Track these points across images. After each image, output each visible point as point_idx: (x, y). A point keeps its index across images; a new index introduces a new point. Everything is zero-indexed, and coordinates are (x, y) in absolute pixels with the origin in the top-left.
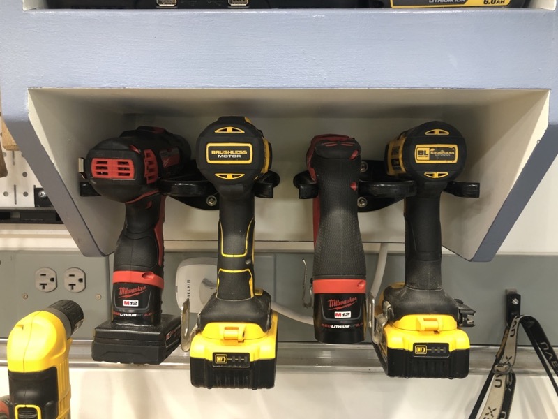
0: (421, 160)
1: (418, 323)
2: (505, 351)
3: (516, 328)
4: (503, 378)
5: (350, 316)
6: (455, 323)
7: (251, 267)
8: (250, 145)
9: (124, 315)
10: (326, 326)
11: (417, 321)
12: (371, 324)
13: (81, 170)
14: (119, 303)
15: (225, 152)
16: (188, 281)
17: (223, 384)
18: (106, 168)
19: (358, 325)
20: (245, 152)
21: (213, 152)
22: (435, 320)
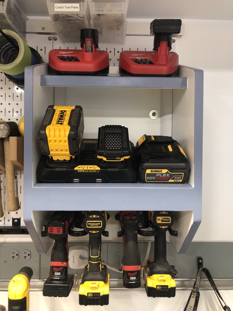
0: (159, 222)
1: (158, 278)
2: (196, 283)
3: (200, 273)
4: (195, 294)
5: (135, 279)
6: (171, 277)
7: (100, 260)
8: (101, 221)
9: (55, 278)
10: (127, 282)
11: (157, 276)
12: (142, 276)
13: (44, 230)
14: (54, 274)
15: (93, 224)
16: (74, 256)
17: (91, 304)
18: (53, 230)
19: (138, 281)
20: (100, 224)
21: (89, 224)
22: (164, 276)
